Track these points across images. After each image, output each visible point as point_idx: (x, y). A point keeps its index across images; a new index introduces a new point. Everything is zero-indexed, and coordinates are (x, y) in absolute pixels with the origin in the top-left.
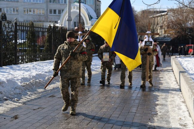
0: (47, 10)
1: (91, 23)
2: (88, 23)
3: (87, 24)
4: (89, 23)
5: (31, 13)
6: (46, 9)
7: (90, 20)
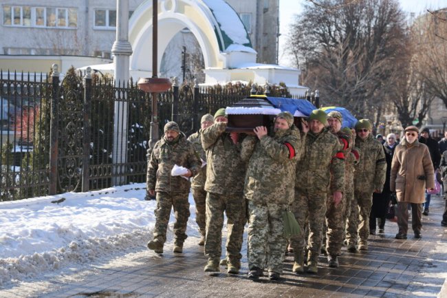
0: (87, 12)
1: (224, 59)
2: (217, 59)
3: (213, 63)
4: (221, 60)
5: (28, 23)
6: (82, 8)
7: (221, 49)
